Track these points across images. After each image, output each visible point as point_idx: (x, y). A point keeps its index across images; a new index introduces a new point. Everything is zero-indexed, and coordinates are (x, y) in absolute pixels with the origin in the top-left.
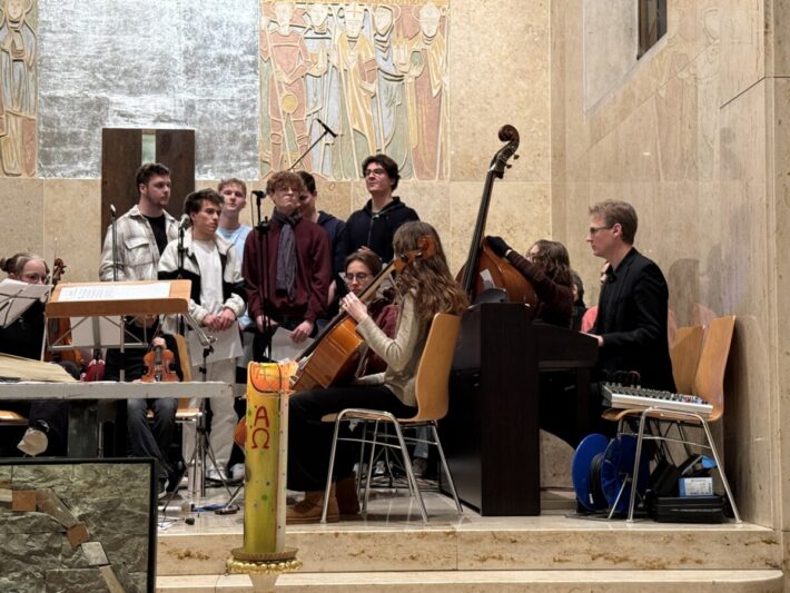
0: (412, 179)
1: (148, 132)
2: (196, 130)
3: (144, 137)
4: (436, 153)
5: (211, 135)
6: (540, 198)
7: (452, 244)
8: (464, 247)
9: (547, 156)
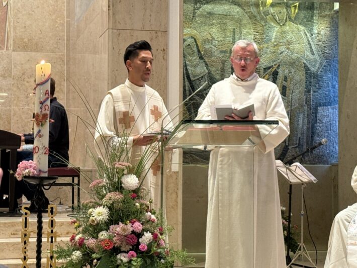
4: (5, 36)
6: (60, 62)
7: (13, 85)
8: (19, 86)
9: (64, 40)
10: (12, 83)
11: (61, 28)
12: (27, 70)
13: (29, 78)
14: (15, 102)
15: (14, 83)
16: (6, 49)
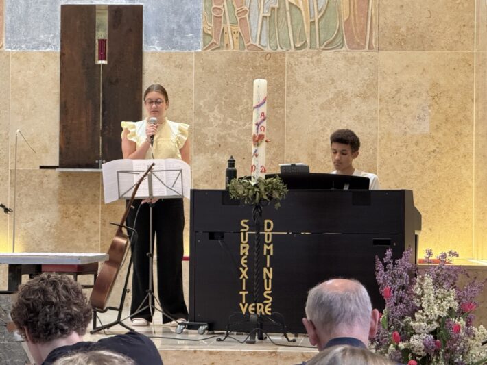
0: (344, 48)
1: (102, 8)
2: (144, 5)
4: (367, 24)
6: (464, 66)
7: (380, 110)
8: (391, 113)
9: (473, 27)
10: (379, 108)
11: (466, 5)
12: (404, 84)
13: (408, 98)
14: (383, 142)
15: (382, 108)
16: (369, 48)
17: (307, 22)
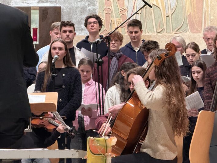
0: (188, 33)
1: (35, 8)
2: (62, 6)
3: (32, 11)
5: (70, 9)
17: (164, 16)
